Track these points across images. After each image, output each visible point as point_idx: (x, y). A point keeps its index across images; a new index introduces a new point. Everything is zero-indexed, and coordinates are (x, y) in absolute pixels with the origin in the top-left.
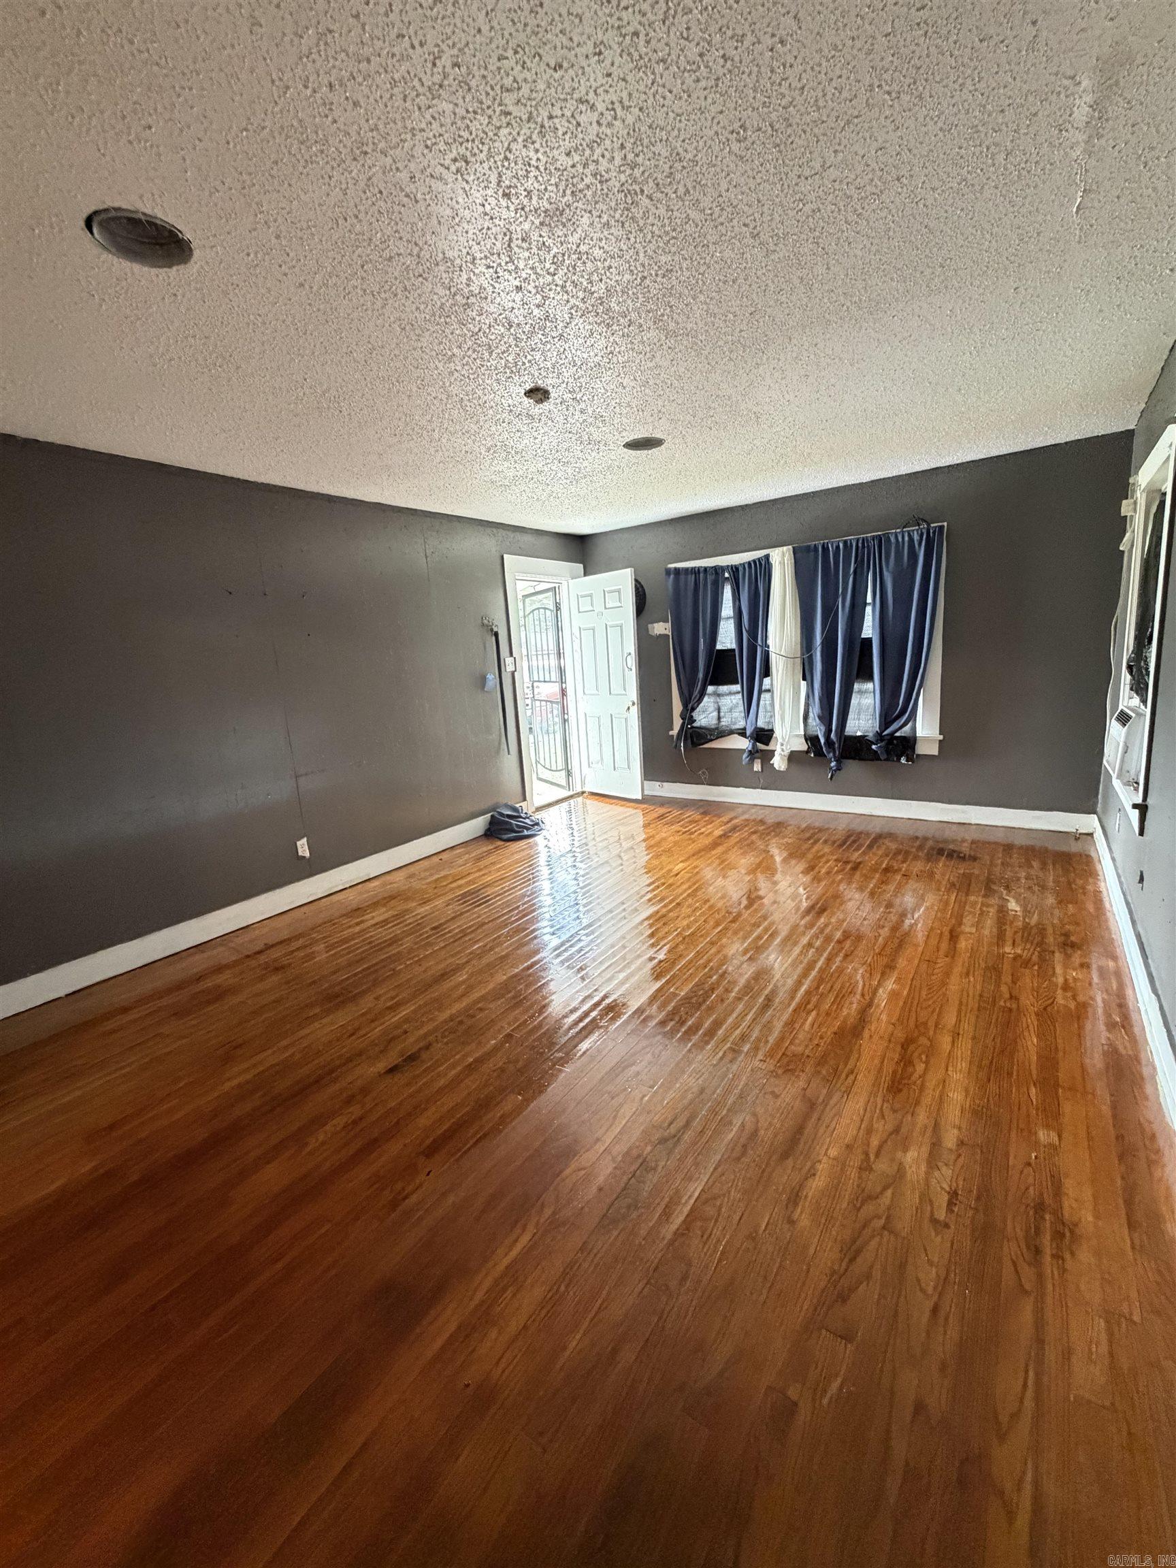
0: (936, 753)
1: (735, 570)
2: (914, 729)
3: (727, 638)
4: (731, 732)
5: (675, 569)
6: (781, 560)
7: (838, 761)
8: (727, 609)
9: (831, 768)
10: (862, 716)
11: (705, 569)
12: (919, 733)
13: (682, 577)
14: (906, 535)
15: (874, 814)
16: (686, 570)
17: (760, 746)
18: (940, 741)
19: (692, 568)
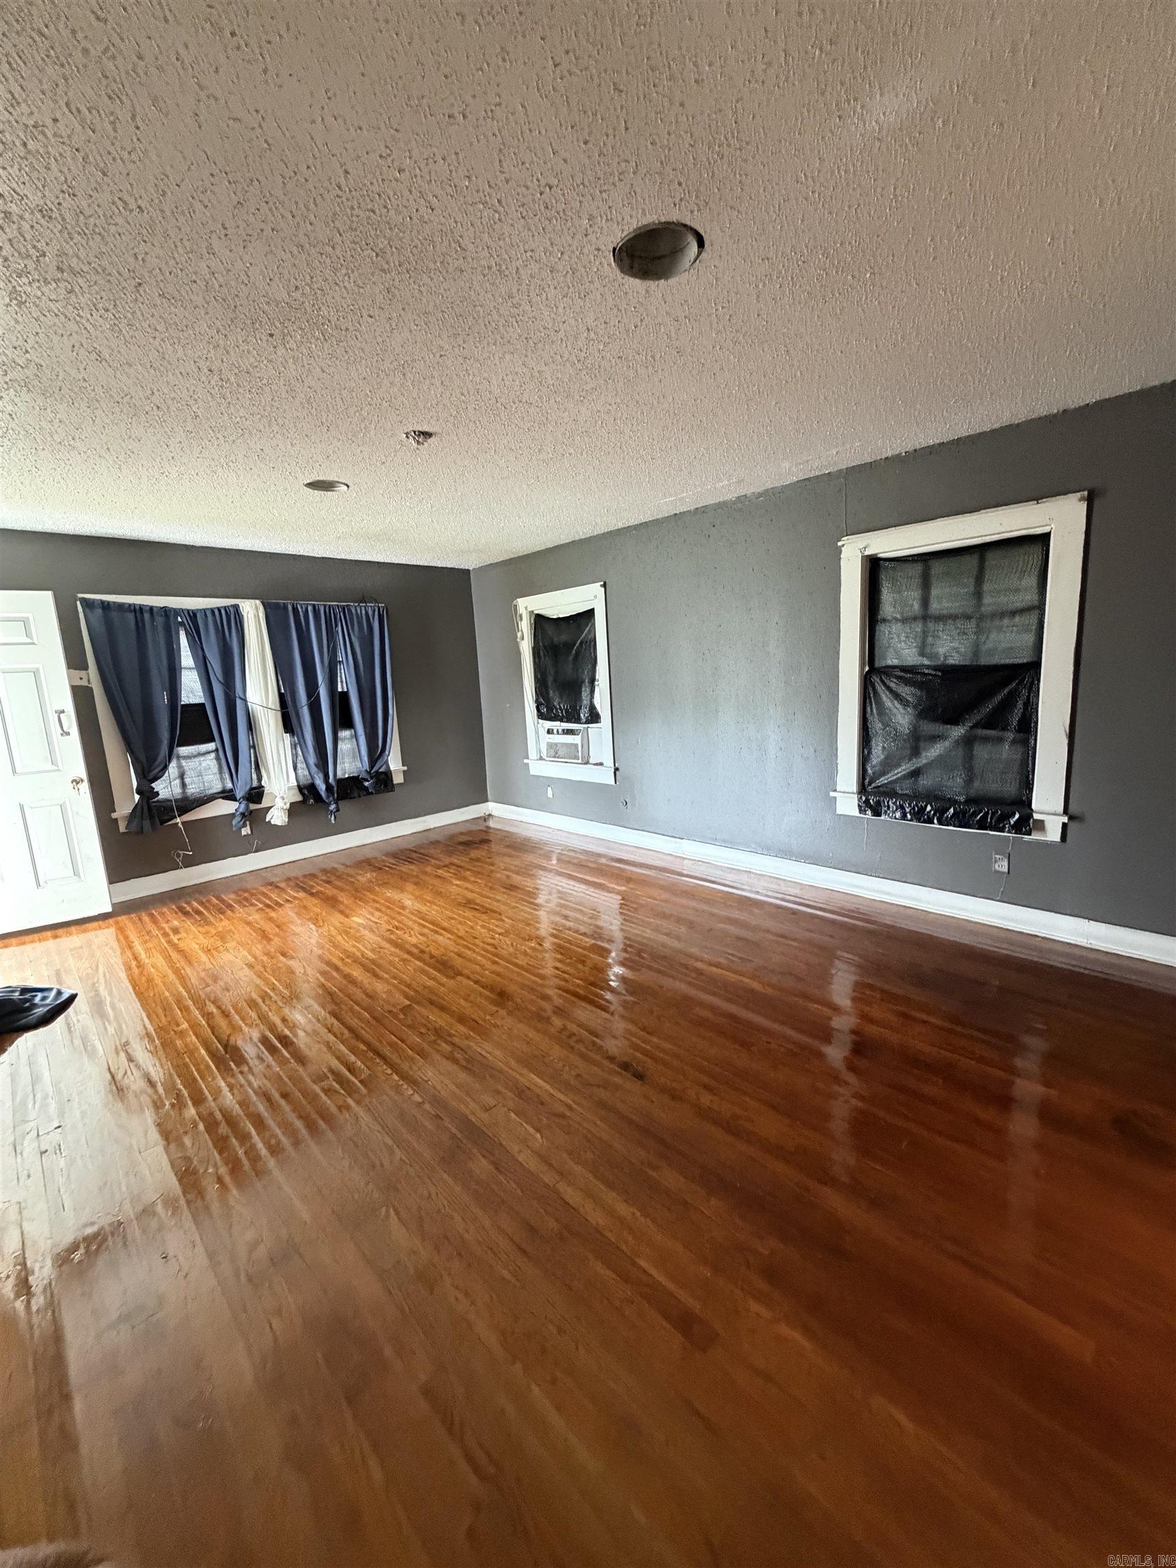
0: (402, 781)
1: (192, 615)
2: (388, 767)
3: (192, 689)
4: (211, 798)
5: (102, 602)
6: (252, 612)
7: (336, 803)
8: (187, 658)
9: (331, 811)
10: (346, 760)
11: (151, 608)
12: (392, 768)
13: (114, 614)
14: (363, 608)
15: (366, 843)
16: (121, 606)
17: (253, 807)
18: (404, 771)
19: (130, 605)
